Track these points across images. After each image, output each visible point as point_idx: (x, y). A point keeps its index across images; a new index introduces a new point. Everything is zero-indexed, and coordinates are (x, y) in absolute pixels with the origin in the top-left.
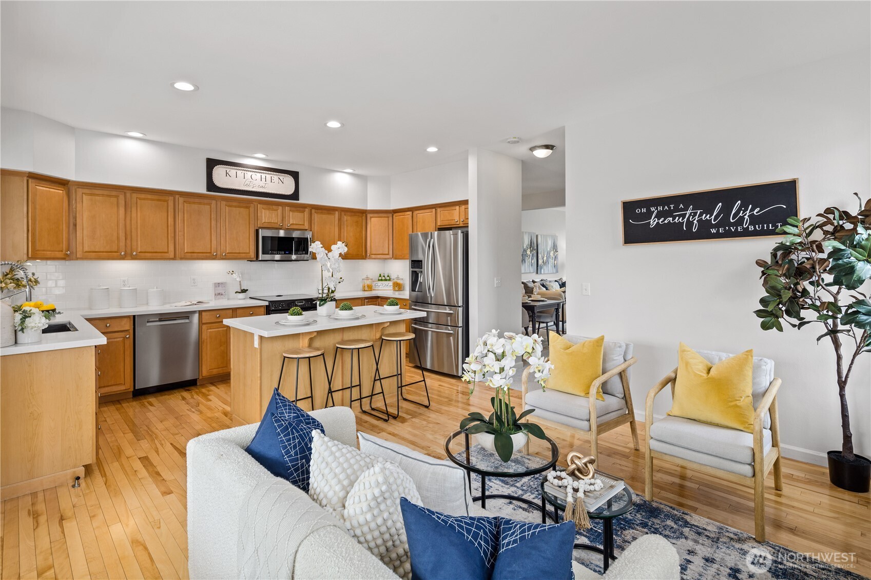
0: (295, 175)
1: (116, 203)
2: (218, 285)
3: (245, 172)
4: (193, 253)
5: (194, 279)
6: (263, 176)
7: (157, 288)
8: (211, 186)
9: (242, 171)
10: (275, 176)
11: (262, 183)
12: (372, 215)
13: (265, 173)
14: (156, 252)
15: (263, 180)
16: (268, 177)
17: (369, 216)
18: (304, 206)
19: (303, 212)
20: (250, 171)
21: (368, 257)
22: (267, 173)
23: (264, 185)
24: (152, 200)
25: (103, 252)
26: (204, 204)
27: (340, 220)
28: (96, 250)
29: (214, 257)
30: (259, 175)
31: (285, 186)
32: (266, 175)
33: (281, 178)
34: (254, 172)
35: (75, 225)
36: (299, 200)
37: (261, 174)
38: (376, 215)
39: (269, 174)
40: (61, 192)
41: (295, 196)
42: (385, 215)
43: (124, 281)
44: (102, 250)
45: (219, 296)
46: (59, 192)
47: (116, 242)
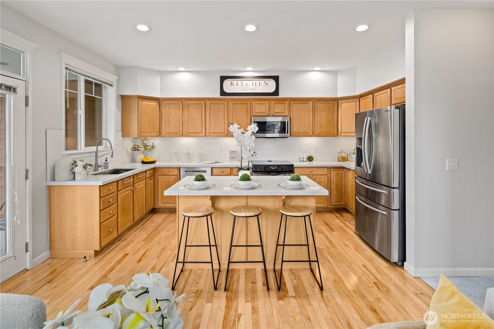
0: (276, 79)
1: (178, 107)
2: (232, 152)
3: (243, 81)
4: (215, 133)
5: (221, 148)
6: (254, 82)
7: (198, 153)
8: (223, 93)
9: (240, 81)
10: (262, 81)
11: (253, 87)
12: (342, 101)
13: (255, 80)
14: (196, 133)
15: (254, 85)
16: (257, 82)
17: (340, 102)
18: (285, 100)
19: (284, 103)
20: (246, 80)
21: (339, 135)
22: (256, 80)
23: (254, 88)
24: (194, 104)
25: (173, 133)
26: (221, 104)
27: (313, 107)
28: (170, 132)
29: (226, 135)
30: (251, 82)
31: (270, 86)
32: (256, 81)
33: (266, 82)
34: (248, 80)
35: (162, 120)
36: (278, 96)
37: (253, 81)
38: (345, 101)
39: (258, 80)
40: (155, 104)
41: (276, 93)
42: (353, 100)
43: (188, 148)
44: (172, 132)
45: (233, 159)
46: (154, 104)
47: (178, 128)
